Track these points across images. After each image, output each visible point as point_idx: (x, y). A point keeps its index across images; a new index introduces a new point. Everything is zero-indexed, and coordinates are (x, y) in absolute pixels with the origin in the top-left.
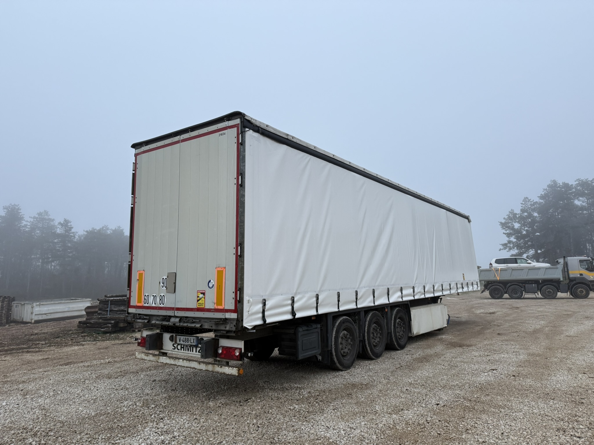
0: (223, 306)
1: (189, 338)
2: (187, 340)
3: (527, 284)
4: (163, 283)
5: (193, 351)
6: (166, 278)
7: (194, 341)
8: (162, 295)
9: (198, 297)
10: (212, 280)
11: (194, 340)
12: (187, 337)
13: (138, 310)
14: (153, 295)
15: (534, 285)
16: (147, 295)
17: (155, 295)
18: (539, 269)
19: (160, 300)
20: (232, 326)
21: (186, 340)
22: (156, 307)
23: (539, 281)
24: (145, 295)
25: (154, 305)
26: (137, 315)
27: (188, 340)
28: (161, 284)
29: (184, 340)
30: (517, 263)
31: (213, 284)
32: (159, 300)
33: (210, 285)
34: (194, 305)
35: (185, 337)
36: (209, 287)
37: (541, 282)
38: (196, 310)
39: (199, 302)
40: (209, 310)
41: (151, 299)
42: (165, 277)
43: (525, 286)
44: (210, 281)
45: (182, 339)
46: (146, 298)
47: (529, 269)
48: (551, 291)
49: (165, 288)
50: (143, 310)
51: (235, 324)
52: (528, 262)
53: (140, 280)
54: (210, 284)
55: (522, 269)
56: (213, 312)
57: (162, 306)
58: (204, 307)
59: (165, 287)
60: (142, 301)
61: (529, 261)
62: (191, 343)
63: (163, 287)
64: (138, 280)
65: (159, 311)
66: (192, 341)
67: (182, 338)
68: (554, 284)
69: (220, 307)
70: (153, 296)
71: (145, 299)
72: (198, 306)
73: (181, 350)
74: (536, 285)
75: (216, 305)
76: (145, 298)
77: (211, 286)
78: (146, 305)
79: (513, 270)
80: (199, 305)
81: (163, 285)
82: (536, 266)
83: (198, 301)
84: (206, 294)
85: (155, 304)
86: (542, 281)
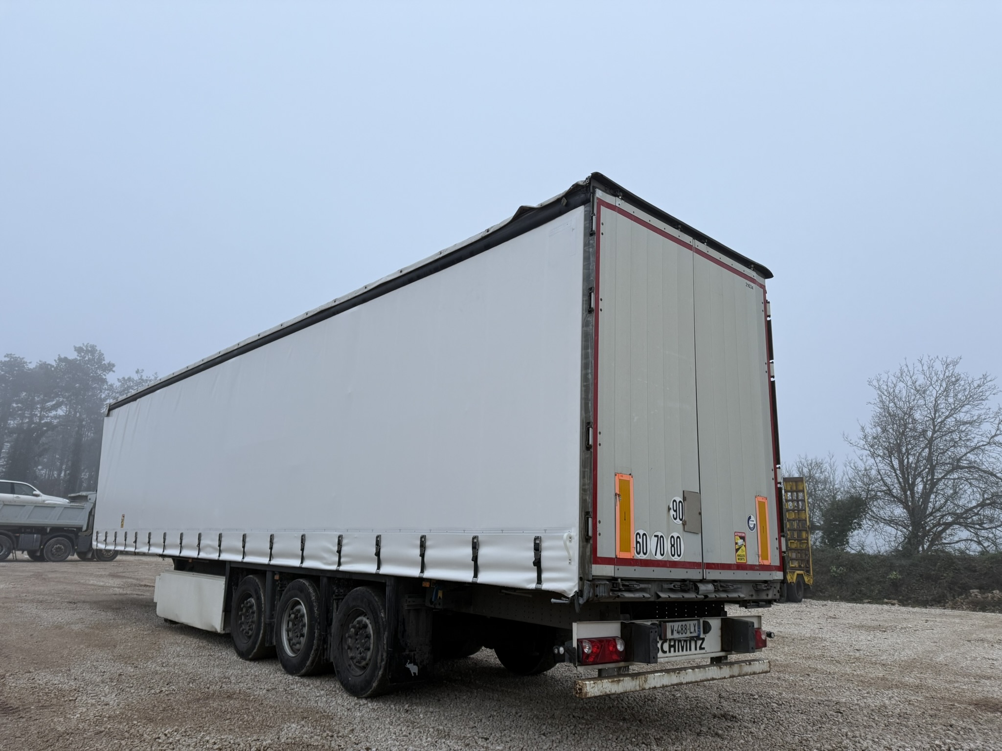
0: (770, 562)
1: (687, 623)
2: (684, 629)
3: (24, 533)
4: (675, 511)
5: (690, 650)
6: (680, 502)
7: (695, 630)
8: (675, 535)
9: (736, 543)
10: (752, 517)
11: (695, 627)
12: (684, 623)
13: (621, 567)
14: (656, 534)
15: (35, 535)
16: (641, 533)
17: (660, 534)
18: (53, 507)
19: (673, 546)
20: (776, 592)
21: (682, 629)
22: (665, 561)
23: (46, 529)
24: (638, 534)
25: (659, 557)
26: (619, 580)
27: (686, 629)
28: (672, 512)
29: (680, 629)
30: (13, 492)
31: (755, 522)
32: (670, 546)
33: (751, 524)
34: (731, 560)
35: (680, 623)
36: (750, 528)
37: (48, 530)
38: (735, 567)
39: (739, 552)
40: (752, 568)
41: (652, 543)
42: (678, 499)
43: (17, 538)
44: (750, 518)
45: (676, 628)
46: (640, 540)
47: (36, 506)
48: (62, 547)
49: (681, 522)
50: (636, 567)
51: (778, 588)
52: (34, 492)
53: (623, 495)
54: (750, 522)
55: (22, 505)
56: (757, 570)
57: (676, 558)
58: (745, 561)
59: (681, 520)
60: (632, 546)
61: (37, 492)
62: (691, 633)
63: (675, 519)
64: (619, 495)
65: (672, 569)
66: (692, 630)
67: (676, 625)
68: (71, 535)
69: (766, 563)
70: (655, 536)
71: (637, 542)
72: (738, 561)
73: (670, 651)
74: (39, 536)
75: (760, 558)
76: (638, 540)
77: (752, 526)
78: (642, 556)
79: (5, 505)
80: (739, 559)
81: (675, 513)
82: (47, 502)
83: (737, 550)
84: (747, 539)
85: (662, 555)
86: (50, 530)
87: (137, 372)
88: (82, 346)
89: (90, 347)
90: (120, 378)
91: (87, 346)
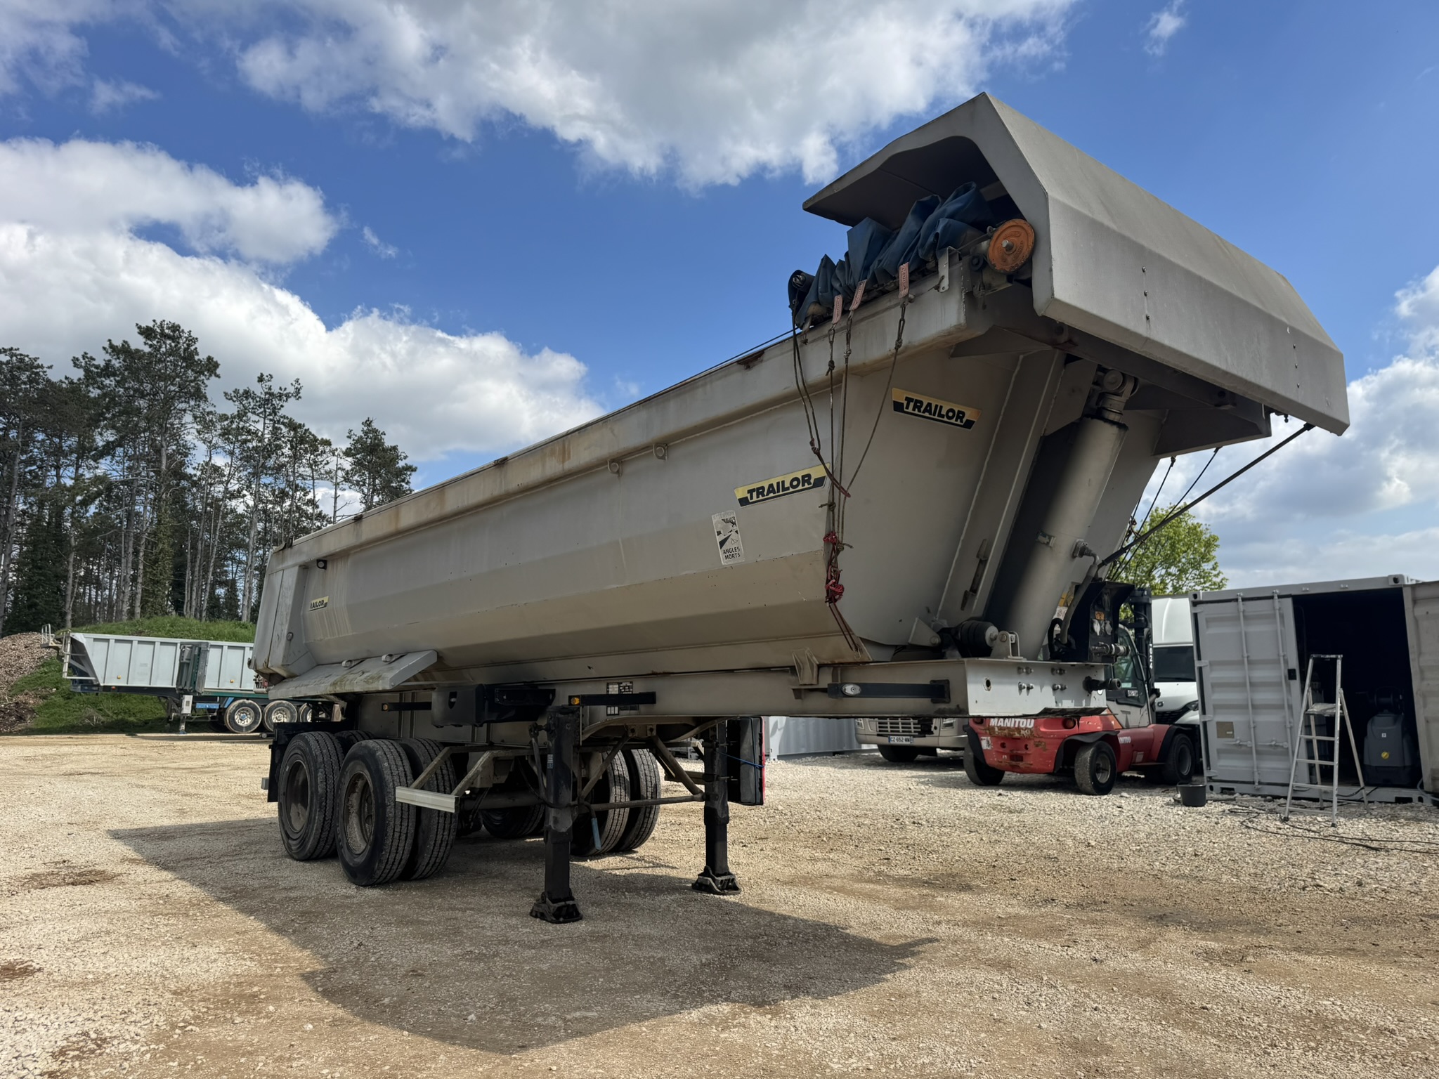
87: (261, 379)
88: (151, 324)
89: (168, 328)
90: (230, 391)
91: (161, 326)
